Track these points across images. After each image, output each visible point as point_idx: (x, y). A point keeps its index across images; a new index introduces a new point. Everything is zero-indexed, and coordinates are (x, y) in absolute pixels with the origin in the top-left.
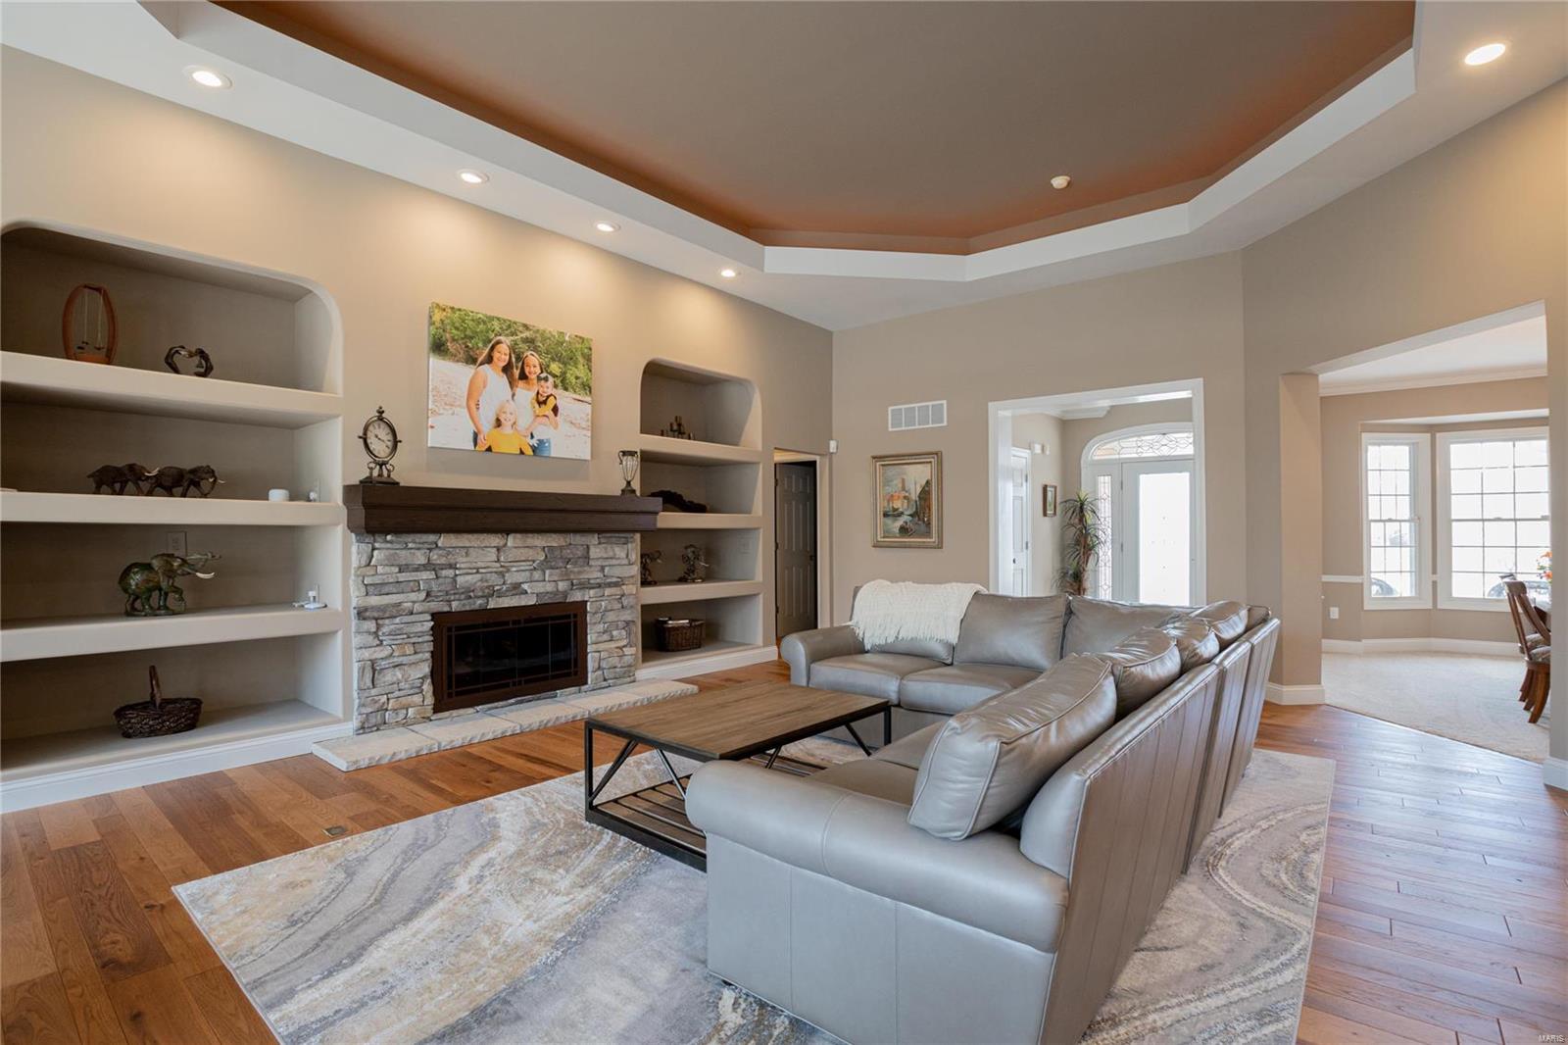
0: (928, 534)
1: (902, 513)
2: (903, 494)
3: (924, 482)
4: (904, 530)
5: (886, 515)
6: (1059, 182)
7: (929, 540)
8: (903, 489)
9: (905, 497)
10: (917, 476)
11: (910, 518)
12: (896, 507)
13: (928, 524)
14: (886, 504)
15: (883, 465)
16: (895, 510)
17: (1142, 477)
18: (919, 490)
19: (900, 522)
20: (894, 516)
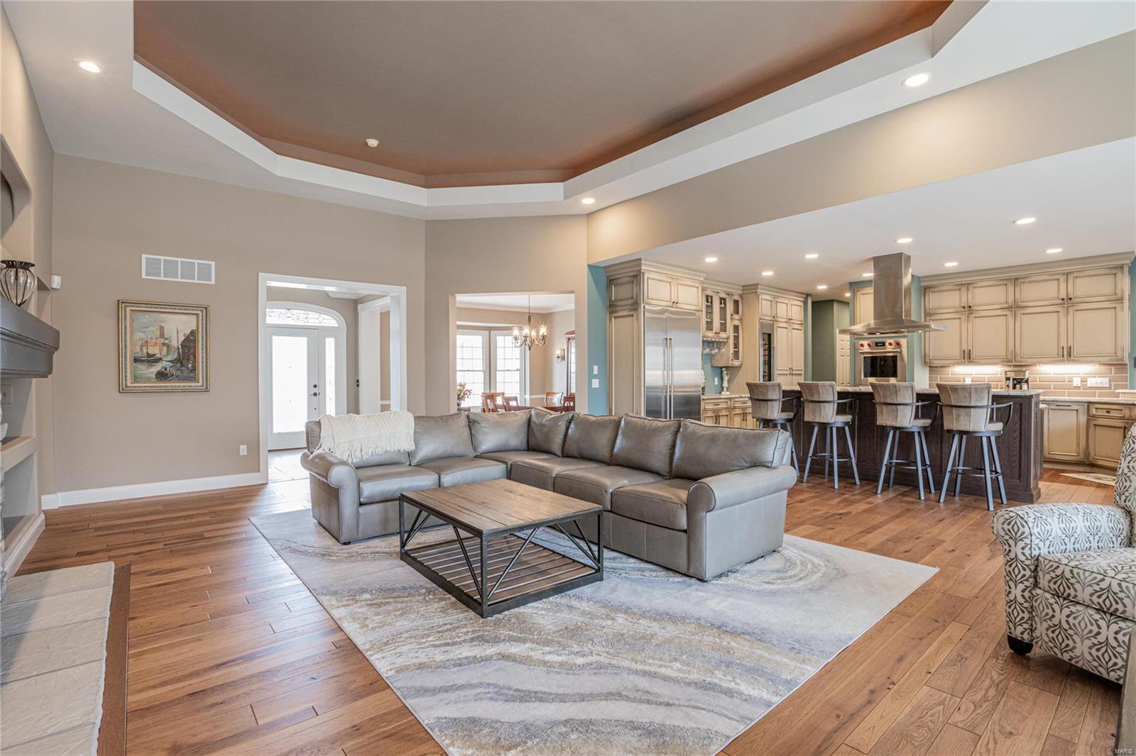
0: (195, 379)
1: (160, 359)
2: (162, 341)
3: (188, 332)
4: (162, 376)
5: (136, 360)
6: (373, 143)
7: (196, 384)
8: (162, 335)
9: (164, 344)
10: (178, 326)
11: (171, 364)
12: (150, 352)
13: (194, 369)
14: (138, 349)
15: (132, 310)
16: (149, 355)
17: (275, 338)
18: (182, 339)
19: (158, 367)
20: (149, 361)
